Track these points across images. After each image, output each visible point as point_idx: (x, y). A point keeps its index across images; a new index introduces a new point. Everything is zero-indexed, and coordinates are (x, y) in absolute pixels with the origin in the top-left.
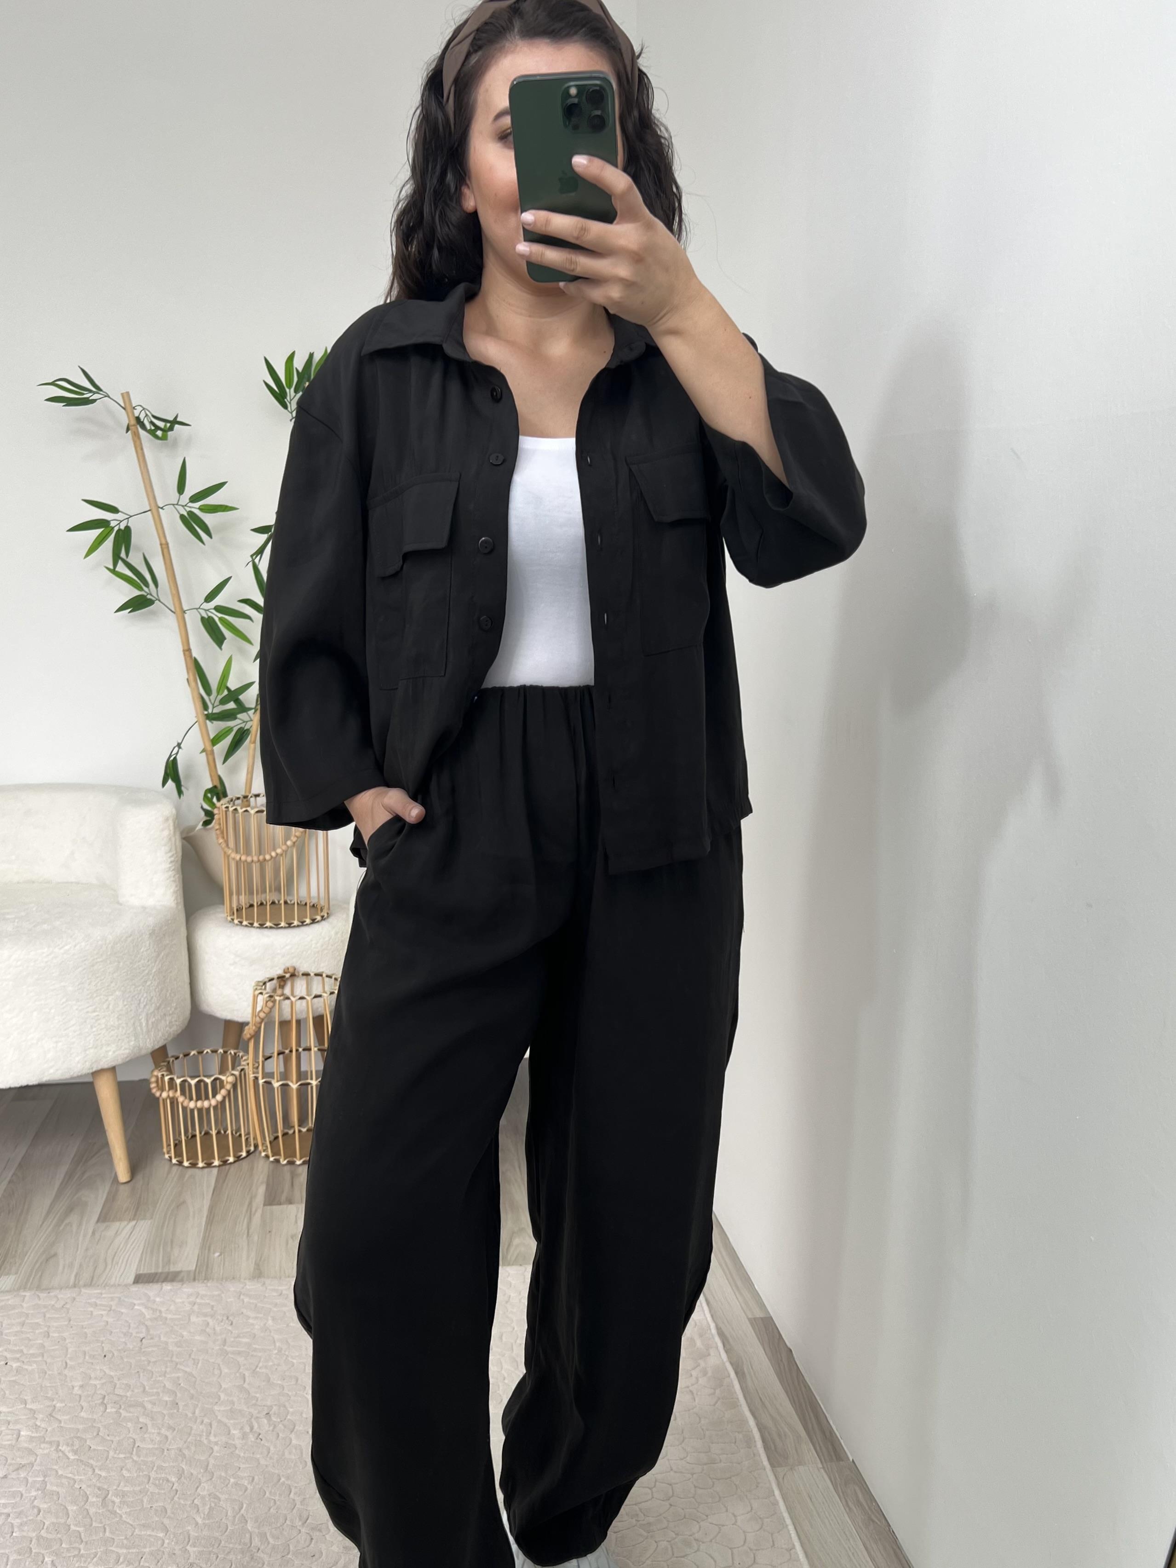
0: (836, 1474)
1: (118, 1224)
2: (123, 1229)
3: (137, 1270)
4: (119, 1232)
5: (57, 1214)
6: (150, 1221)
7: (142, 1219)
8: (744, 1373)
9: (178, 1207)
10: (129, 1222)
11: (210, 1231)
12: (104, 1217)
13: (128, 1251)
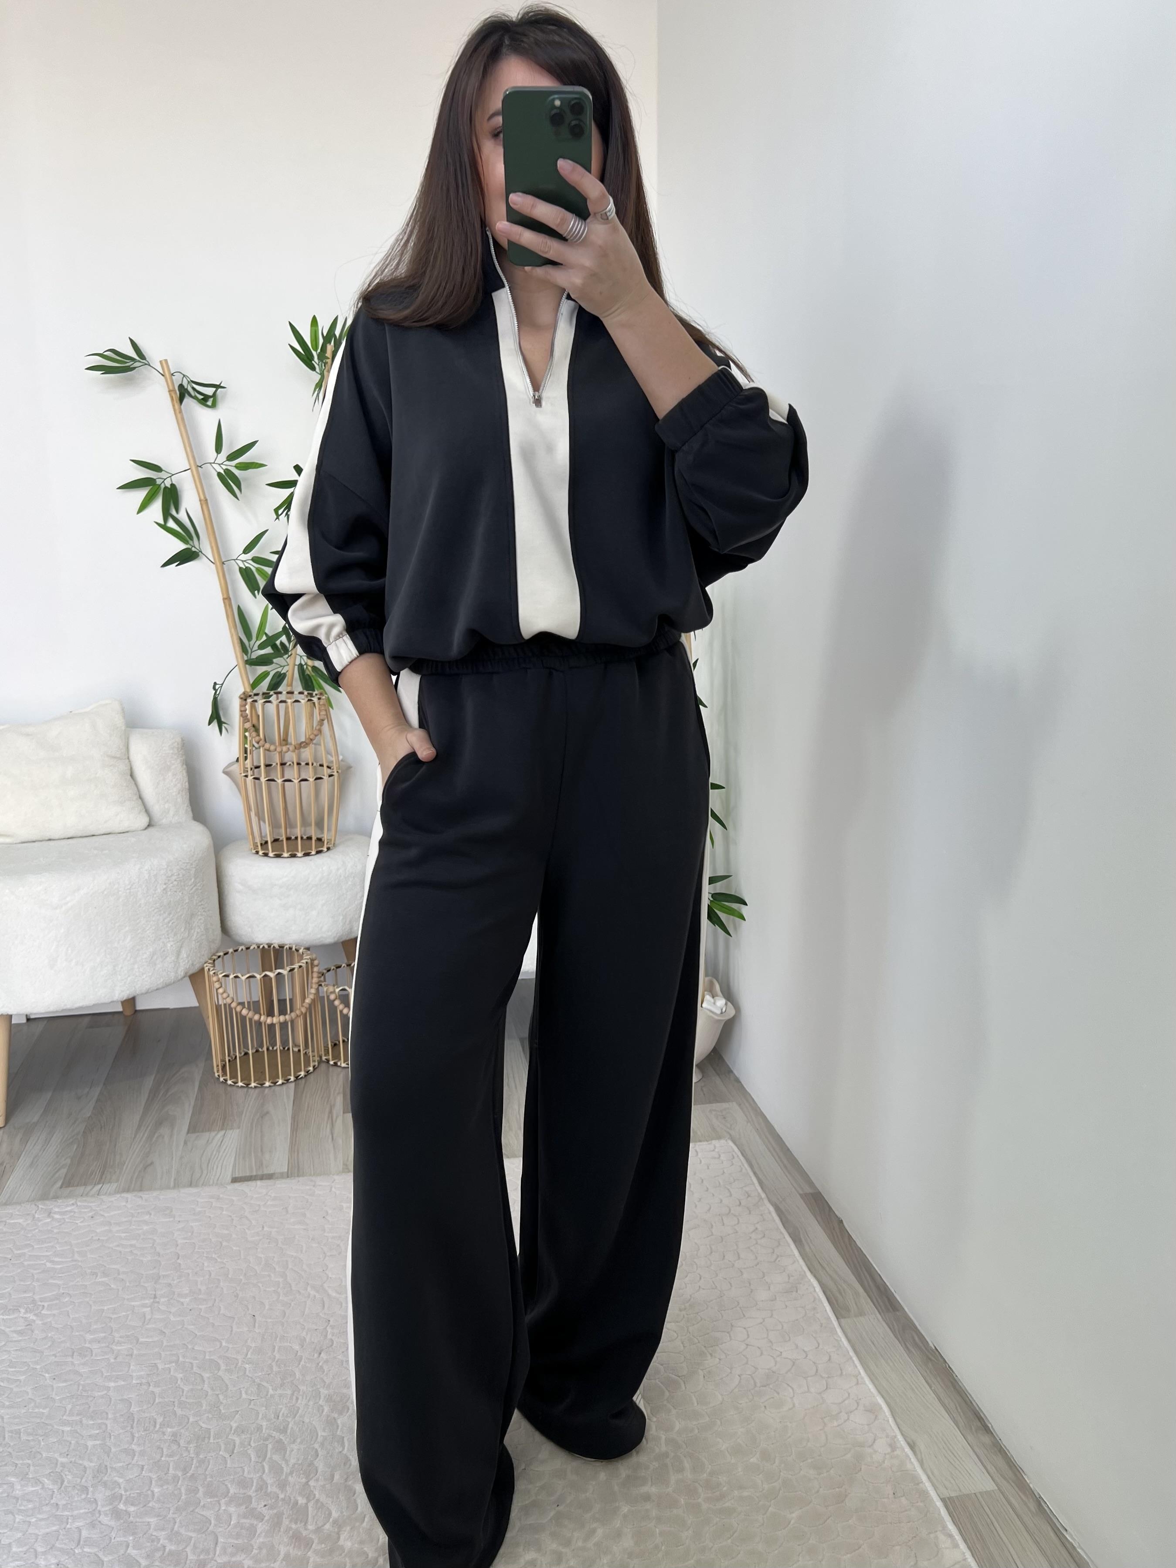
0: (894, 1322)
1: (207, 1134)
2: (213, 1139)
3: (232, 1175)
4: (209, 1142)
5: (148, 1127)
6: (238, 1131)
7: (231, 1129)
8: (801, 1241)
9: (262, 1117)
10: (218, 1133)
11: (296, 1136)
12: (193, 1129)
13: (222, 1156)
